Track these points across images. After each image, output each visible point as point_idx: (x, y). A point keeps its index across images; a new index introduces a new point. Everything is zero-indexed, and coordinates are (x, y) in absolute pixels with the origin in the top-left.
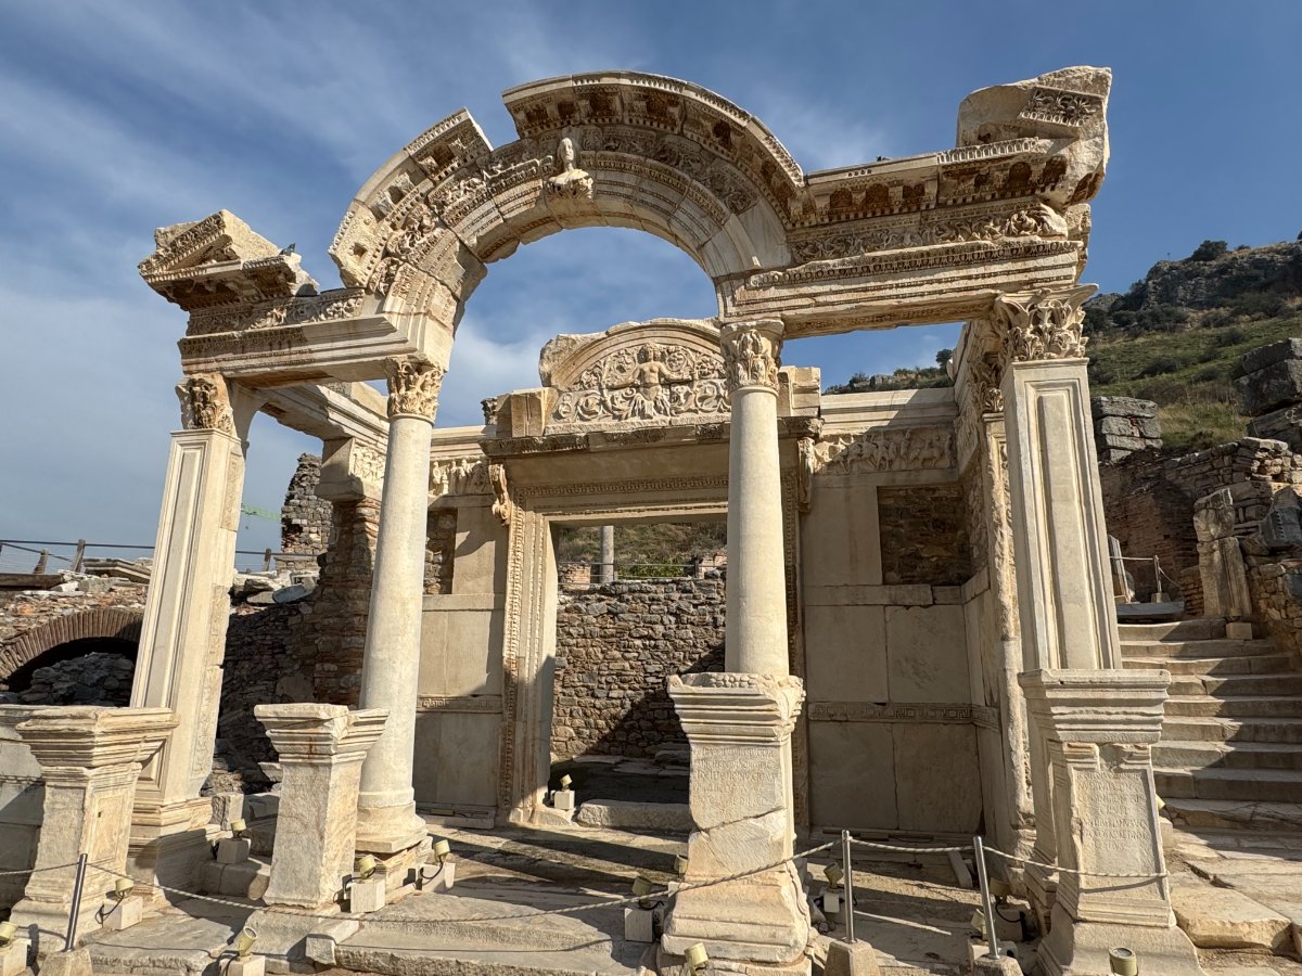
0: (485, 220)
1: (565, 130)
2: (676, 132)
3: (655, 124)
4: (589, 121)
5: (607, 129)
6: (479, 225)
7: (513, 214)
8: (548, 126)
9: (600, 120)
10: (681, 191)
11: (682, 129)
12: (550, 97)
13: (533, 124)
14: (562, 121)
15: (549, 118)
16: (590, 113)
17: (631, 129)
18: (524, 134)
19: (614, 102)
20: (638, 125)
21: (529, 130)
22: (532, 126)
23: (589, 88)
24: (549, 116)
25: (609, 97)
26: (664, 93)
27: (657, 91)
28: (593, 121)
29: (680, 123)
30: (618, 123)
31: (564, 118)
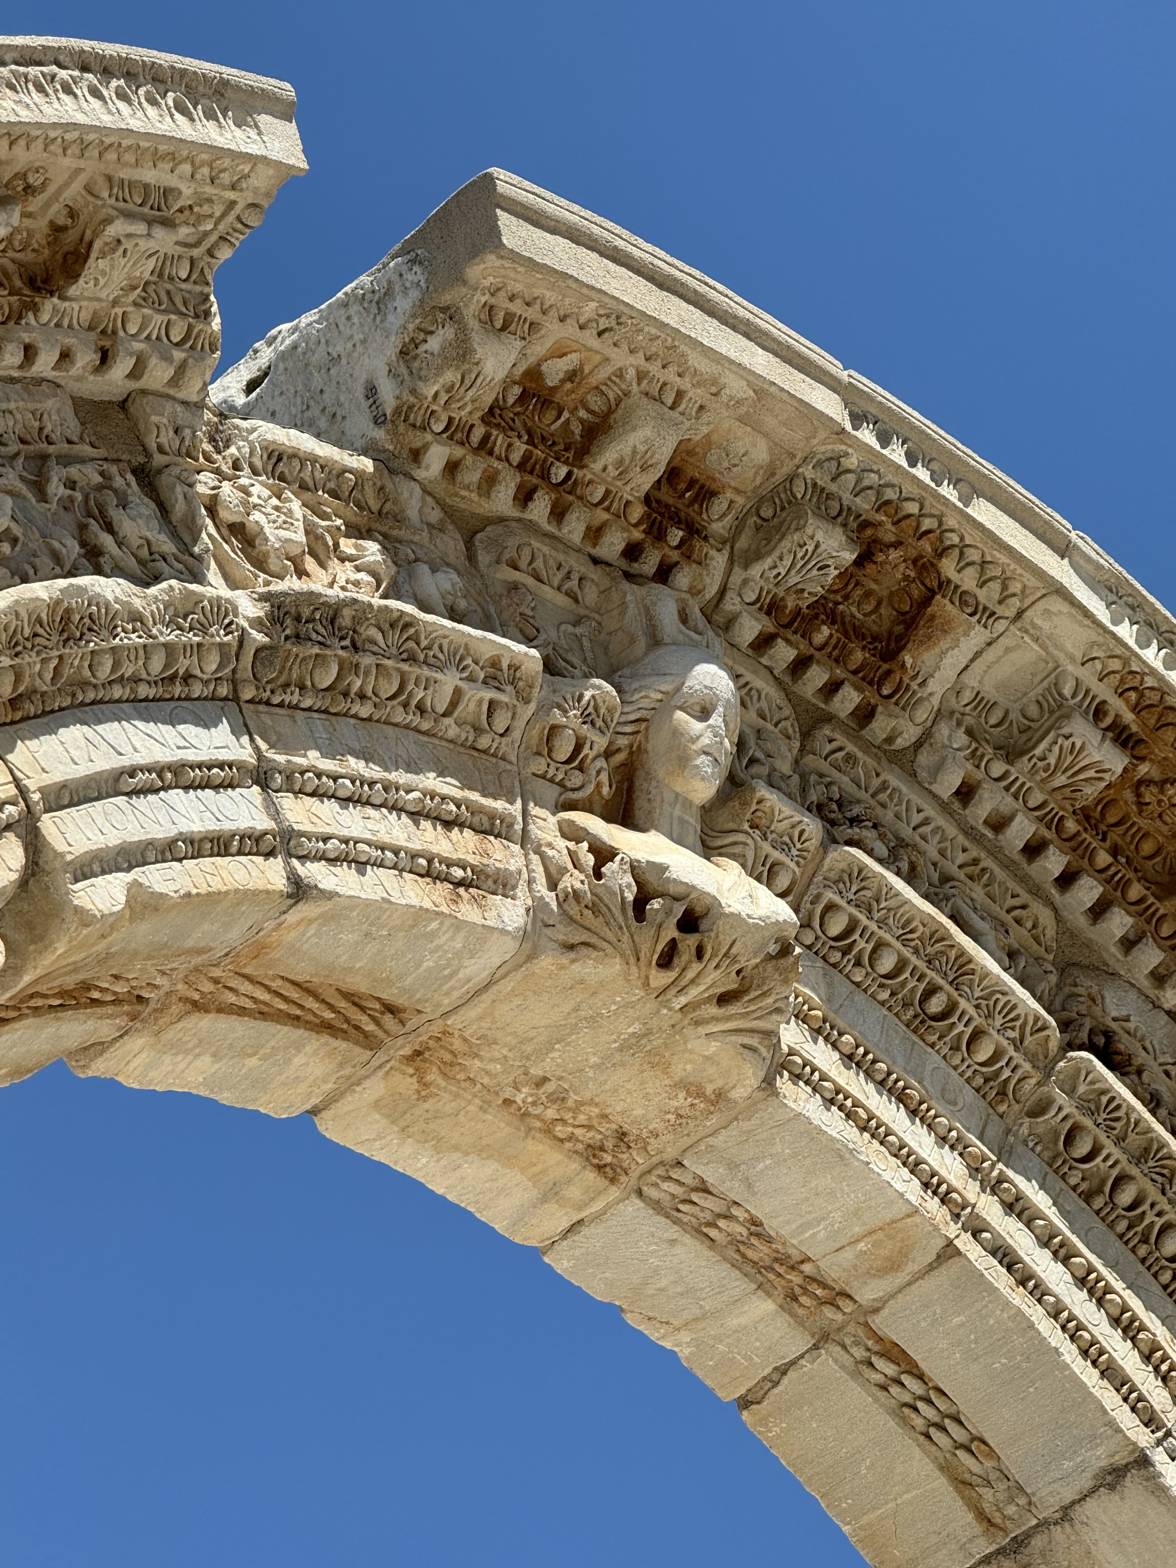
1: (671, 604)
3: (1084, 894)
5: (838, 742)
12: (685, 384)
13: (500, 441)
14: (637, 535)
15: (589, 476)
16: (790, 603)
17: (952, 830)
18: (416, 455)
19: (944, 644)
20: (990, 834)
21: (459, 452)
22: (485, 447)
23: (890, 494)
24: (597, 466)
25: (943, 604)
28: (783, 653)
30: (886, 749)
31: (657, 533)
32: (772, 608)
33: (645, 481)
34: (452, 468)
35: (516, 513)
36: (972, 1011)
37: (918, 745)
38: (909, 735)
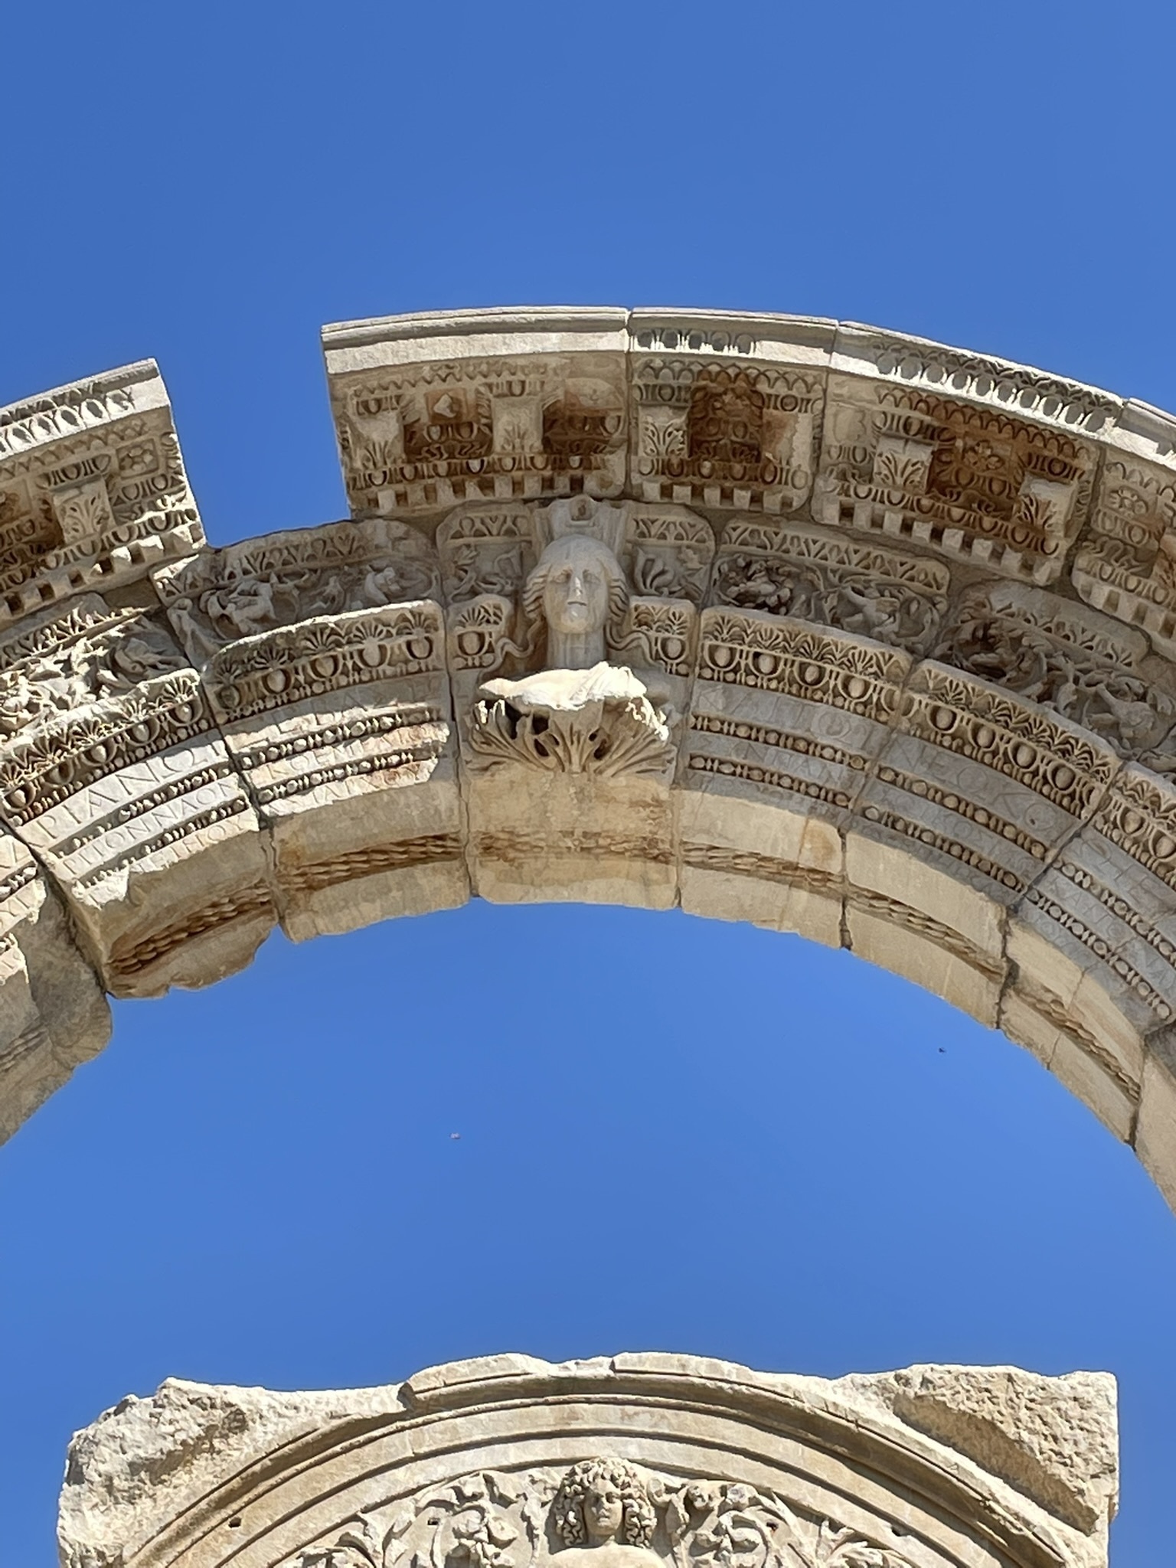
0: (174, 812)
1: (561, 512)
2: (1041, 576)
3: (953, 539)
4: (666, 492)
5: (742, 527)
6: (144, 828)
7: (301, 804)
8: (486, 486)
9: (712, 495)
10: (1072, 800)
11: (1069, 569)
12: (521, 376)
13: (424, 468)
14: (548, 473)
15: (496, 457)
16: (675, 461)
17: (844, 544)
18: (375, 502)
19: (787, 434)
20: (877, 531)
21: (400, 488)
22: (418, 475)
23: (696, 368)
24: (497, 447)
25: (770, 413)
26: (1018, 426)
27: (988, 415)
28: (683, 493)
29: (1065, 545)
30: (788, 513)
31: (560, 466)
32: (666, 468)
33: (534, 441)
34: (401, 498)
35: (459, 501)
36: (836, 669)
37: (809, 499)
38: (798, 498)
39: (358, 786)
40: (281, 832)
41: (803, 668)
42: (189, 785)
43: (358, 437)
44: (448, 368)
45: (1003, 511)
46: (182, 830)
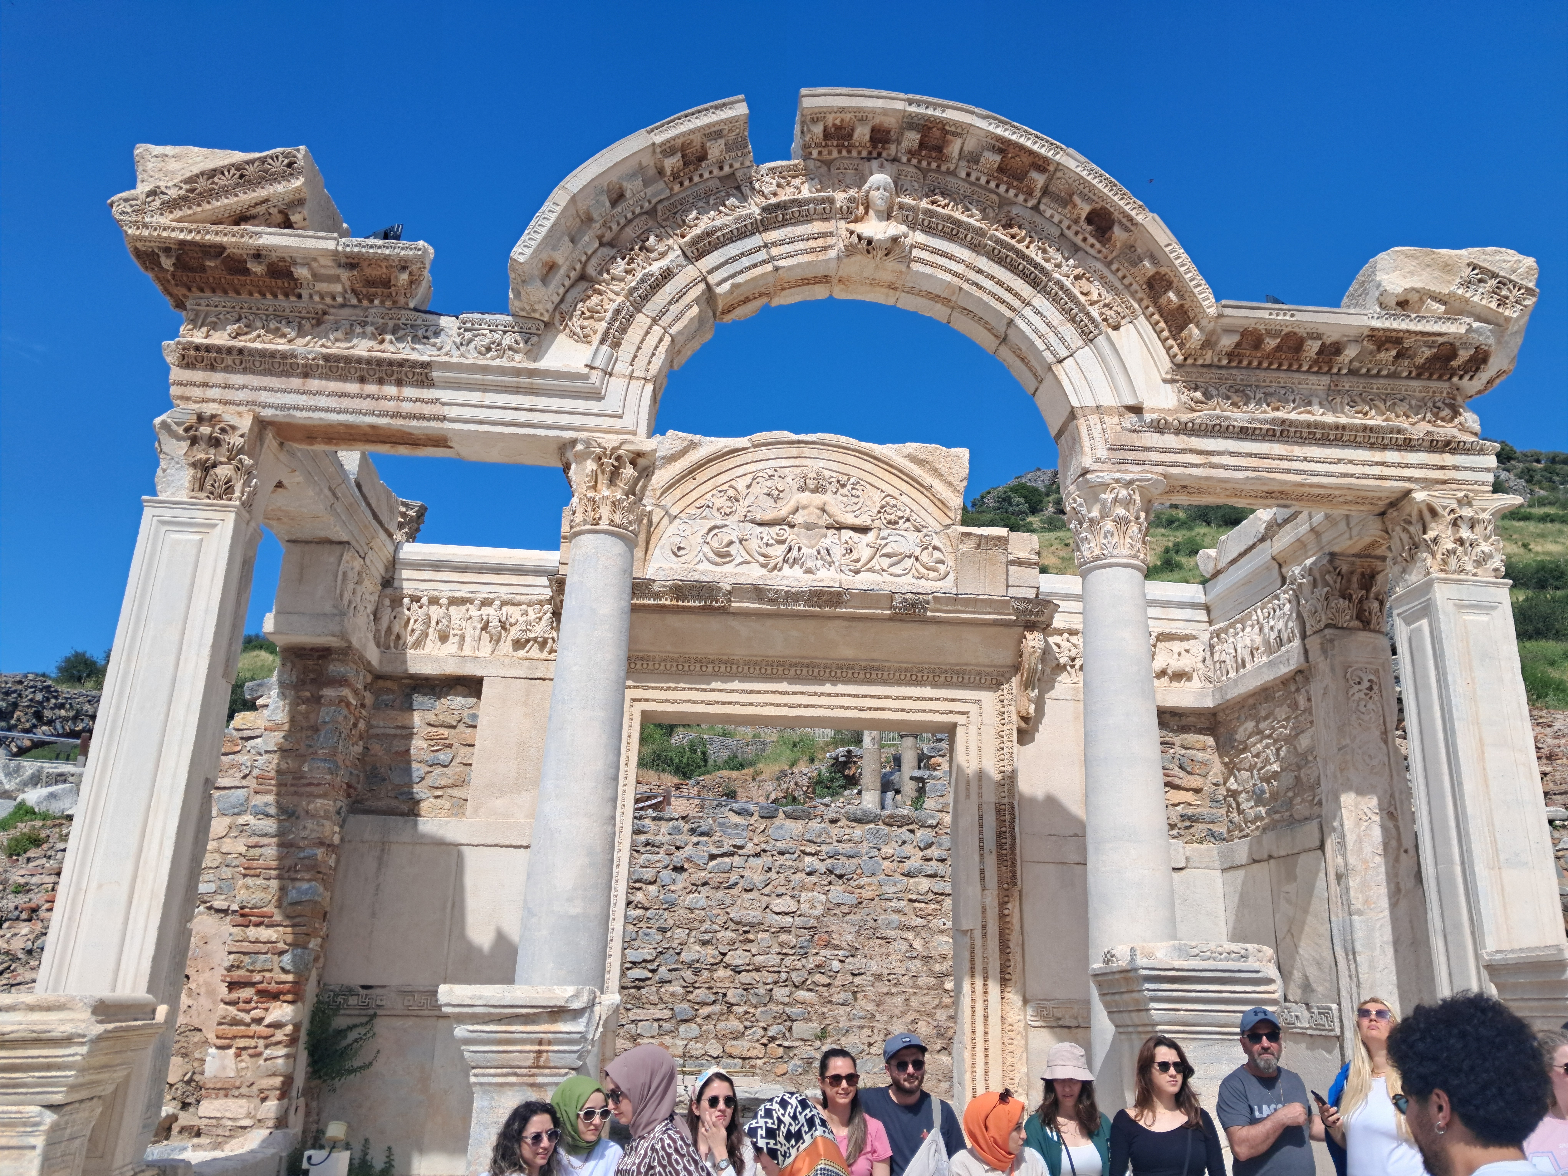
0: (746, 262)
4: (909, 160)
5: (933, 176)
7: (786, 263)
8: (849, 151)
9: (924, 164)
10: (1034, 283)
11: (1039, 203)
12: (866, 115)
13: (829, 143)
14: (871, 149)
15: (853, 141)
16: (914, 150)
17: (967, 185)
19: (953, 145)
20: (978, 182)
21: (820, 149)
22: (827, 145)
23: (926, 118)
24: (854, 138)
25: (949, 137)
26: (1031, 152)
27: (1022, 148)
28: (914, 161)
29: (1039, 195)
30: (949, 172)
31: (875, 147)
32: (910, 152)
33: (867, 138)
35: (840, 156)
37: (954, 169)
38: (952, 167)
39: (807, 258)
40: (780, 272)
41: (953, 229)
42: (750, 253)
43: (809, 130)
44: (842, 110)
45: (1020, 179)
46: (748, 269)
